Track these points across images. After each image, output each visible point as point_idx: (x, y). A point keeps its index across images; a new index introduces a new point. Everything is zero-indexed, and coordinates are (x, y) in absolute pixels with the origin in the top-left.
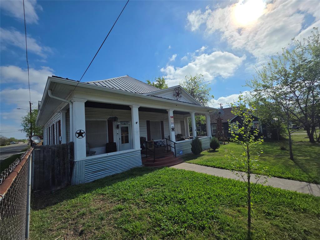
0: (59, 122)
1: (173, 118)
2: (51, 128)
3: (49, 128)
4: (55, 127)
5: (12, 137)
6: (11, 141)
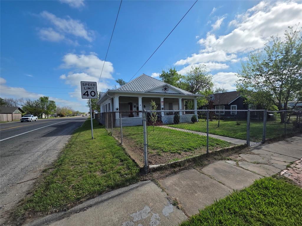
0: (110, 103)
1: (163, 103)
2: (105, 106)
3: (104, 106)
4: (107, 106)
5: (78, 110)
6: (77, 113)
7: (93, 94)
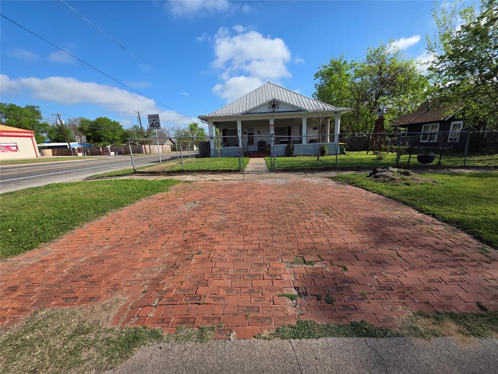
1: (273, 126)
7: (157, 125)
